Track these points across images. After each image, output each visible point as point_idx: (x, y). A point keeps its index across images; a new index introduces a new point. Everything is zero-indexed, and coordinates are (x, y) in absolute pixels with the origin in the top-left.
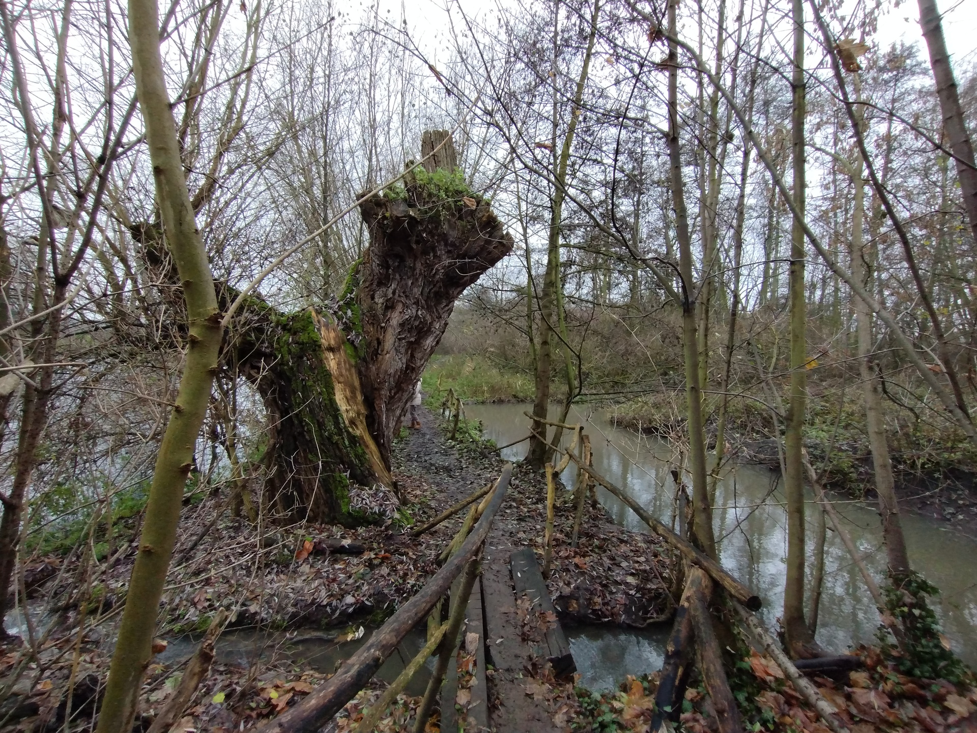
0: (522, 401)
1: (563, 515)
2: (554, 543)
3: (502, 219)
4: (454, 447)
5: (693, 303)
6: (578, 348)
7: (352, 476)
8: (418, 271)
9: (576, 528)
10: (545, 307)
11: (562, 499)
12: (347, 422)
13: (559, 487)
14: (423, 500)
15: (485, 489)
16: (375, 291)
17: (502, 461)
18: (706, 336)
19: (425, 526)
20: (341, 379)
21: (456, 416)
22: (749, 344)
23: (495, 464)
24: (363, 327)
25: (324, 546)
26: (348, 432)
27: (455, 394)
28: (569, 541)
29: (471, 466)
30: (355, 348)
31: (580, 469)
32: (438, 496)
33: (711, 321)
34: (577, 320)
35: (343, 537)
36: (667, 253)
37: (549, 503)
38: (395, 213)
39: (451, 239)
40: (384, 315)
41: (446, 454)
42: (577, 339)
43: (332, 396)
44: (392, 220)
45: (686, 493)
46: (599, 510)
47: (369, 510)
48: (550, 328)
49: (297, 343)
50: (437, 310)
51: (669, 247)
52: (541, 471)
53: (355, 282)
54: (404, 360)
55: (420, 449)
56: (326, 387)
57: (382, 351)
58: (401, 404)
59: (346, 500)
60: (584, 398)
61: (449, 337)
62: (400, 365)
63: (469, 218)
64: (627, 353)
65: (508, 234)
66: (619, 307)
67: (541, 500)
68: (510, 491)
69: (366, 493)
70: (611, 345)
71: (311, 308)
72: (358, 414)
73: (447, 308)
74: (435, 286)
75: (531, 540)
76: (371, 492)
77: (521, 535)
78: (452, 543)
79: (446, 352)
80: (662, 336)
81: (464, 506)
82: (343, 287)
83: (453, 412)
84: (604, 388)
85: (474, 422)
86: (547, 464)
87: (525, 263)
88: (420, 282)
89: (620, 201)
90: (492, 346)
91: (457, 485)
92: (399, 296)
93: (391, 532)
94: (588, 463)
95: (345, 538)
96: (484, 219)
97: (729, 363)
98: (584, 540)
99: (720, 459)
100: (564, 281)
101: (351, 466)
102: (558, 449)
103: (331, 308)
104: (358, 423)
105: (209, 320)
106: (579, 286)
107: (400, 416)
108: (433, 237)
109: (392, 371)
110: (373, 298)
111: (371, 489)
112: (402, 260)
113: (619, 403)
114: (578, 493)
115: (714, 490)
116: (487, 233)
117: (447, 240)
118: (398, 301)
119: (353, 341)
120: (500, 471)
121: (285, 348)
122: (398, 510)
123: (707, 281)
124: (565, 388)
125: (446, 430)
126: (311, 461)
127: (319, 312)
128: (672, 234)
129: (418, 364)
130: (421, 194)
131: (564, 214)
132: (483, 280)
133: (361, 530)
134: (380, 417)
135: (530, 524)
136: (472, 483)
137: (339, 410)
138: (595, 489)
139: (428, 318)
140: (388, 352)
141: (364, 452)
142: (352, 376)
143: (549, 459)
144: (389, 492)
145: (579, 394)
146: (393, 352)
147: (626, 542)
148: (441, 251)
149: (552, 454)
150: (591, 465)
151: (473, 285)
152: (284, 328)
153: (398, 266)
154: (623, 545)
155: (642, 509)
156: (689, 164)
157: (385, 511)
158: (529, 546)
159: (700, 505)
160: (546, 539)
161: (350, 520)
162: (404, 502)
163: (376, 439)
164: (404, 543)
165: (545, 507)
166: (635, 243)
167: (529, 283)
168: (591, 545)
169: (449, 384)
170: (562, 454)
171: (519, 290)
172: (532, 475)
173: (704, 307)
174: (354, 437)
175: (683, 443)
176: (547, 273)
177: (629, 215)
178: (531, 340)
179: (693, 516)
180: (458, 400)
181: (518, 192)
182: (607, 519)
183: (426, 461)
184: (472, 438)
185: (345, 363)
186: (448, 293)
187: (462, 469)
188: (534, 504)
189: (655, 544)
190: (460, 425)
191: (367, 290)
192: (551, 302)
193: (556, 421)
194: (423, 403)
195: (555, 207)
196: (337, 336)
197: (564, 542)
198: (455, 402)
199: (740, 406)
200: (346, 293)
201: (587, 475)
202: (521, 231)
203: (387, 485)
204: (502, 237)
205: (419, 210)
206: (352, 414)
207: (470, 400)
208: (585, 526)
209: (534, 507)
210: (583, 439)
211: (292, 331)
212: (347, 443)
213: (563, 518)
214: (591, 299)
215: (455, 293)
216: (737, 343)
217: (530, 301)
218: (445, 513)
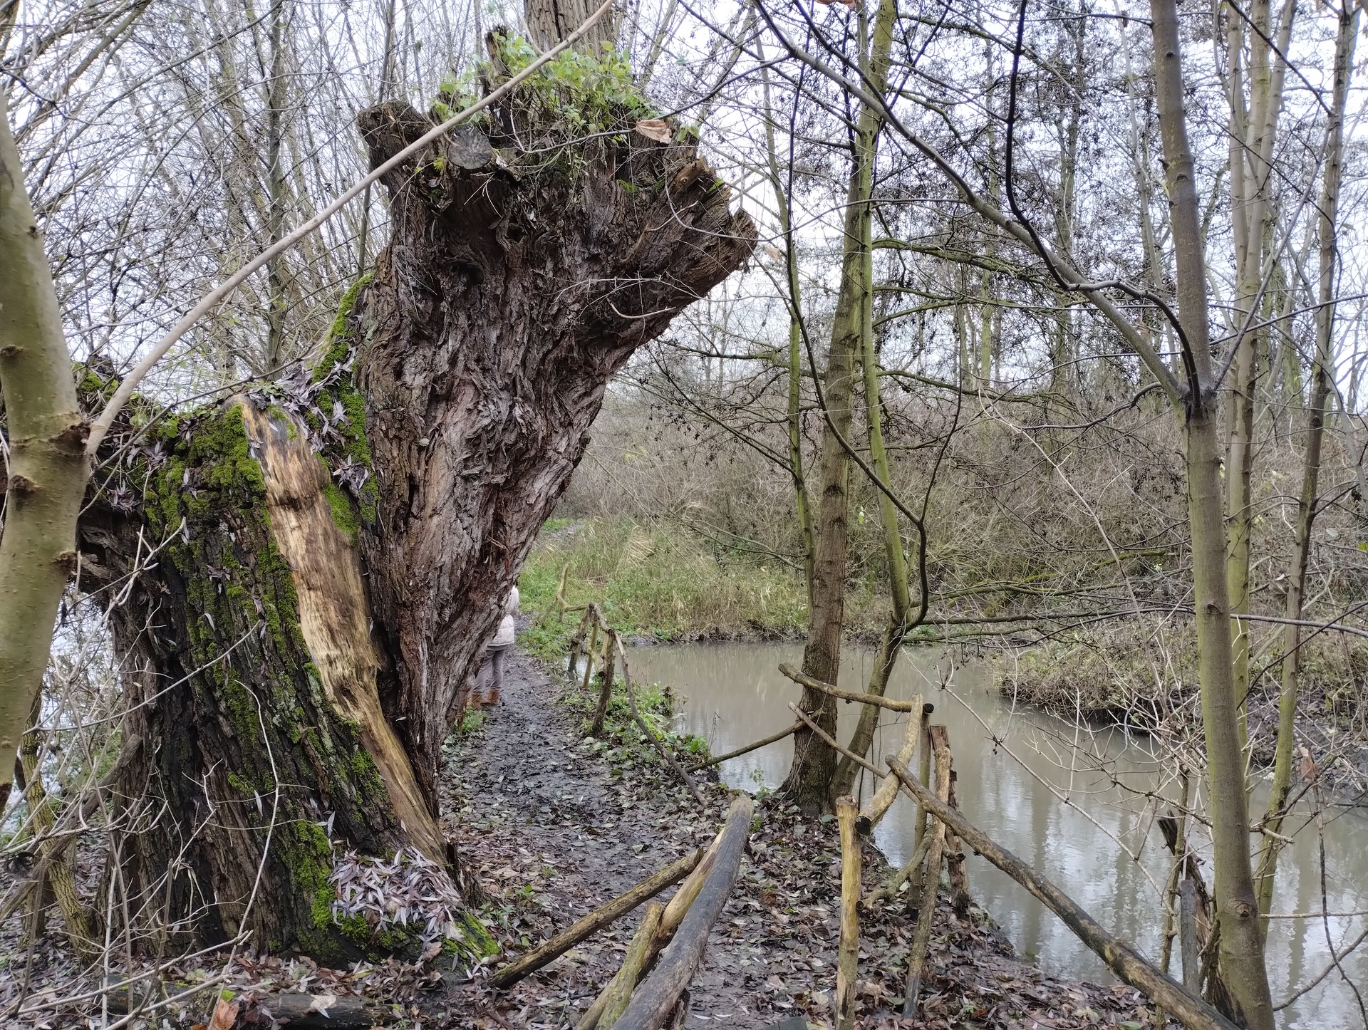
0: (774, 637)
1: (880, 934)
2: (859, 1006)
3: (724, 176)
4: (598, 754)
5: (1211, 394)
6: (918, 503)
7: (341, 829)
8: (514, 307)
9: (916, 966)
10: (834, 397)
11: (878, 891)
12: (329, 690)
13: (871, 860)
14: (522, 891)
15: (683, 863)
16: (403, 357)
17: (723, 792)
18: (1246, 475)
19: (529, 959)
20: (316, 580)
21: (605, 676)
22: (1357, 496)
23: (706, 799)
24: (372, 446)
25: (266, 1012)
26: (332, 716)
27: (603, 619)
28: (899, 1001)
29: (643, 805)
30: (353, 499)
31: (924, 813)
32: (560, 882)
33: (1259, 435)
34: (918, 431)
35: (314, 990)
36: (1146, 265)
37: (846, 900)
38: (458, 160)
39: (599, 227)
40: (428, 416)
41: (578, 772)
42: (916, 480)
43: (292, 623)
44: (451, 179)
45: (1197, 877)
46: (975, 920)
47: (385, 919)
48: (847, 453)
49: (204, 486)
50: (561, 405)
51: (1153, 248)
52: (826, 818)
53: (352, 333)
54: (477, 533)
55: (512, 761)
56: (276, 598)
57: (422, 509)
58: (467, 644)
59: (324, 893)
60: (932, 629)
61: (589, 474)
62: (467, 543)
63: (644, 174)
64: (1043, 517)
65: (742, 214)
66: (1024, 400)
67: (825, 894)
68: (743, 871)
69: (376, 872)
70: (1001, 496)
71: (239, 398)
72: (359, 670)
73: (586, 401)
74: (556, 344)
75: (799, 997)
76: (388, 871)
77: (774, 984)
78: (596, 1005)
79: (579, 512)
80: (1134, 475)
81: (631, 907)
82: (324, 344)
83: (599, 665)
84: (983, 606)
85: (649, 692)
86: (840, 800)
87: (784, 286)
88: (520, 334)
89: (1026, 128)
90: (698, 495)
91: (609, 854)
92: (467, 369)
93: (438, 976)
94: (945, 799)
95: (319, 991)
96: (682, 177)
97: (1305, 544)
98: (935, 999)
99: (1286, 791)
100: (881, 330)
101: (337, 803)
102: (868, 761)
103: (291, 398)
104: (358, 692)
105: (59, 441)
106: (919, 346)
107: (466, 673)
108: (553, 221)
109: (446, 559)
110: (399, 374)
111: (388, 862)
112: (475, 278)
113: (1023, 643)
114: (919, 878)
115: (1272, 869)
116: (690, 211)
117: (589, 230)
118: (463, 382)
119: (346, 485)
120: (718, 818)
121: (173, 499)
122: (459, 917)
123: (1249, 337)
124: (884, 605)
125: (578, 712)
126: (234, 791)
127: (260, 408)
128: (1156, 213)
129: (513, 543)
130: (524, 114)
131: (884, 162)
132: (679, 329)
133: (360, 971)
134: (413, 676)
135: (799, 954)
136: (646, 848)
137: (308, 659)
138: (963, 867)
139: (540, 424)
140: (435, 512)
141: (372, 768)
142: (343, 573)
143: (846, 787)
144: (437, 870)
145: (920, 621)
146: (449, 512)
147: (1045, 1006)
148: (573, 255)
149: (852, 775)
150: (952, 802)
151: (653, 344)
152: (169, 449)
153: (465, 294)
154: (1037, 1013)
155: (1084, 916)
156: (1202, 35)
157: (424, 921)
158: (796, 1012)
159: (1233, 906)
160: (839, 996)
161: (334, 945)
162: (474, 898)
163: (402, 732)
164: (470, 1005)
165: (833, 914)
166: (1063, 240)
167: (793, 336)
168: (953, 1012)
169: (587, 592)
170: (877, 776)
171: (769, 356)
172: (800, 830)
173: (1240, 402)
174: (347, 728)
175: (1189, 748)
176: (839, 314)
177: (1049, 165)
178: (798, 482)
179: (1216, 936)
180: (611, 633)
181: (768, 110)
182: (995, 945)
183: (527, 791)
184: (645, 731)
185: (326, 540)
186: (588, 363)
187: (620, 812)
188: (805, 903)
189: (1120, 1010)
190: (615, 698)
191: (383, 353)
192: (849, 387)
193: (861, 691)
194: (519, 642)
195: (858, 149)
196: (307, 468)
197: (883, 1003)
198: (605, 640)
199: (1339, 656)
200: (330, 360)
201: (942, 828)
202: (776, 207)
203: (433, 853)
204: (728, 222)
205: (518, 153)
206: (342, 669)
207: (640, 635)
208: (940, 962)
209: (806, 911)
210: (931, 737)
211: (191, 457)
212: (328, 743)
213: (882, 941)
214: (950, 378)
215: (608, 363)
216: (1325, 494)
217: (795, 384)
218: (579, 925)
